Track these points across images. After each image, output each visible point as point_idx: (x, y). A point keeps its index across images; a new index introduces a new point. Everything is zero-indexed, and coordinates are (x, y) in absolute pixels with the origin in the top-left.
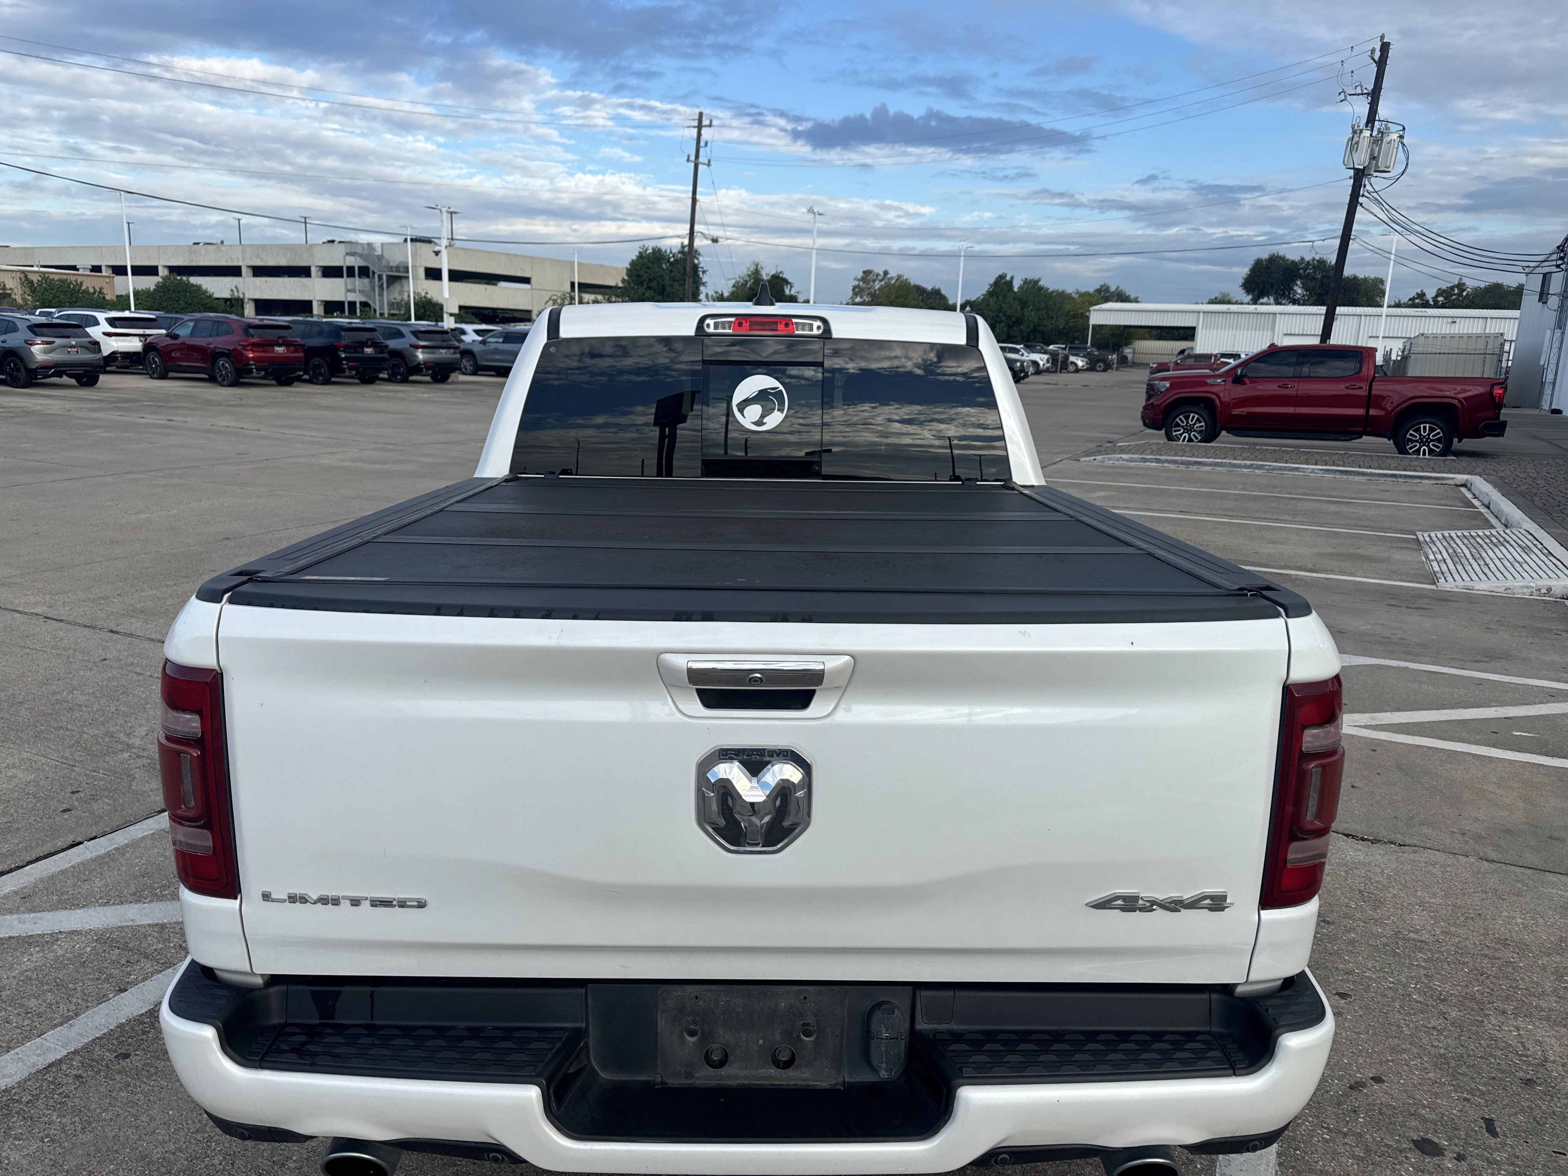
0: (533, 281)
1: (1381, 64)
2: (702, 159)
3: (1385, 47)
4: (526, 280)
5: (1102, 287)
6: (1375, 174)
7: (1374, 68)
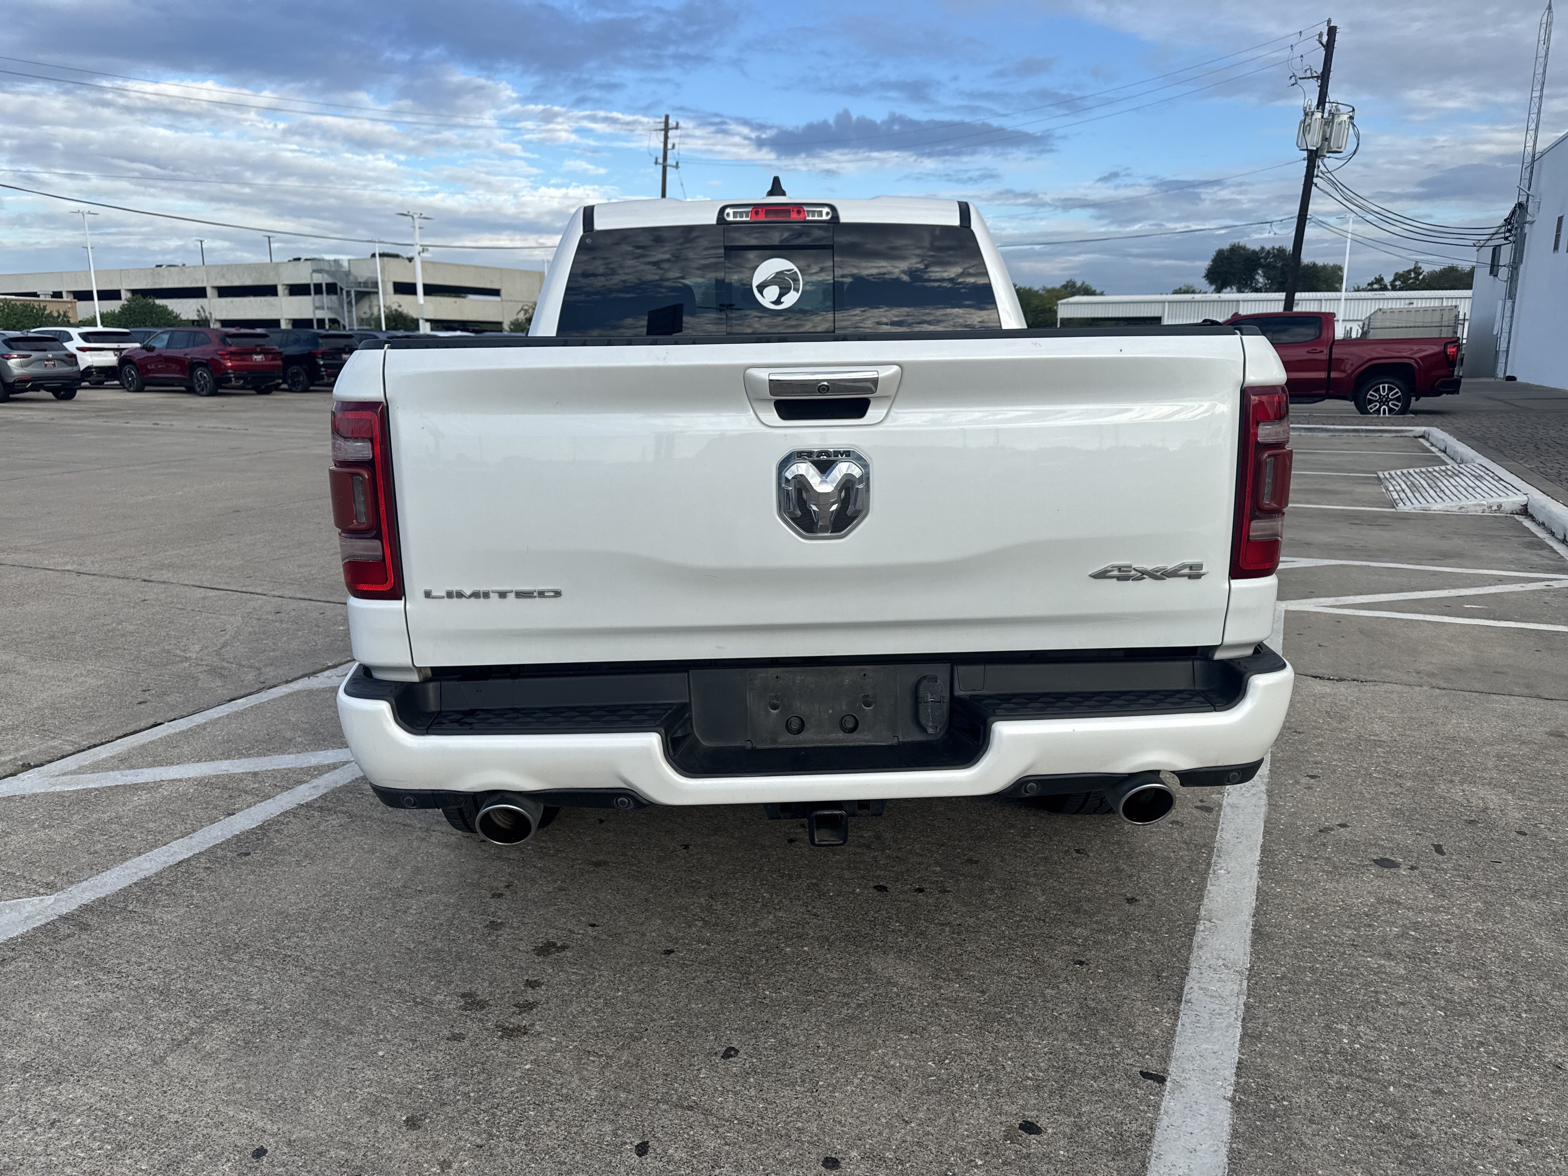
0: (503, 293)
1: (1329, 47)
2: (670, 161)
3: (1332, 31)
4: (496, 292)
5: (1068, 282)
7: (1322, 52)
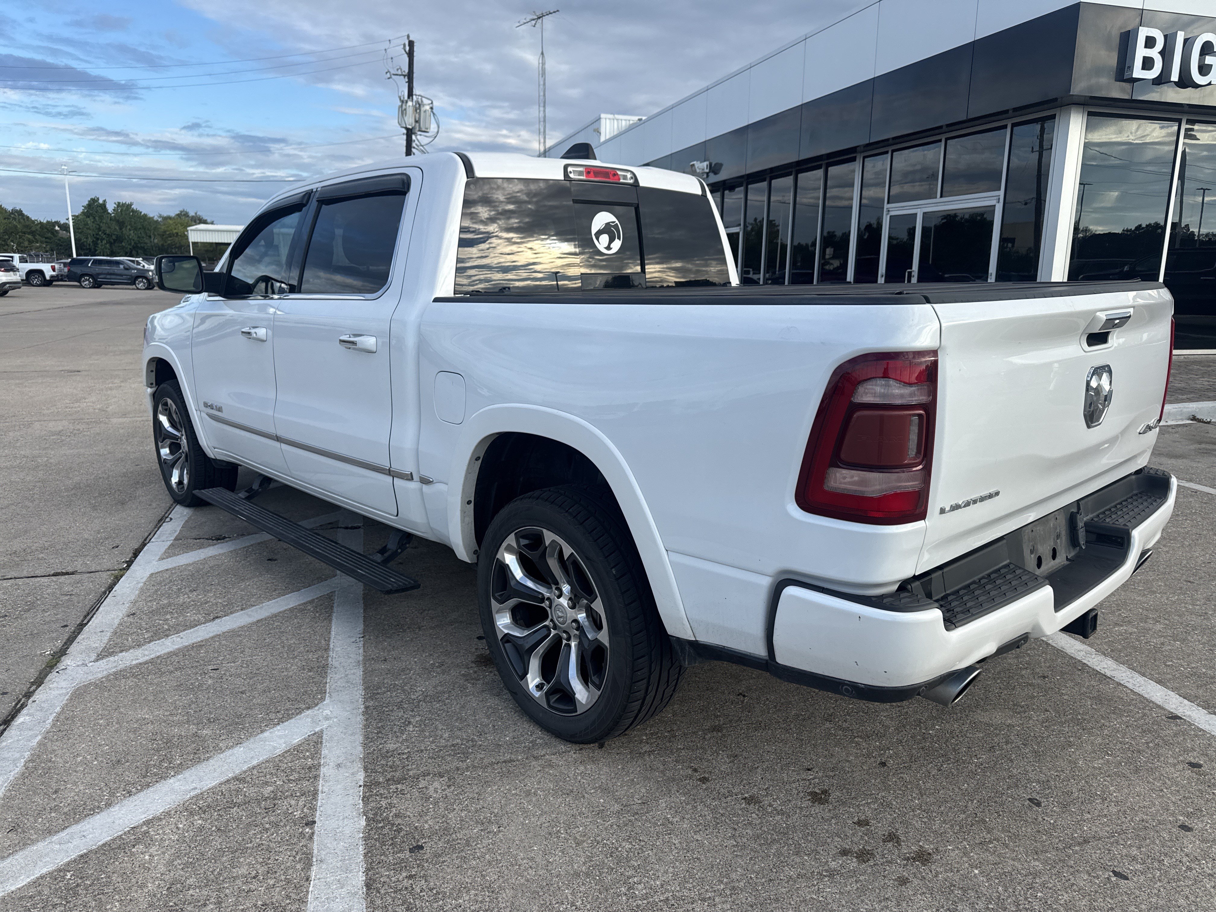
5: (181, 212)
6: (419, 133)
